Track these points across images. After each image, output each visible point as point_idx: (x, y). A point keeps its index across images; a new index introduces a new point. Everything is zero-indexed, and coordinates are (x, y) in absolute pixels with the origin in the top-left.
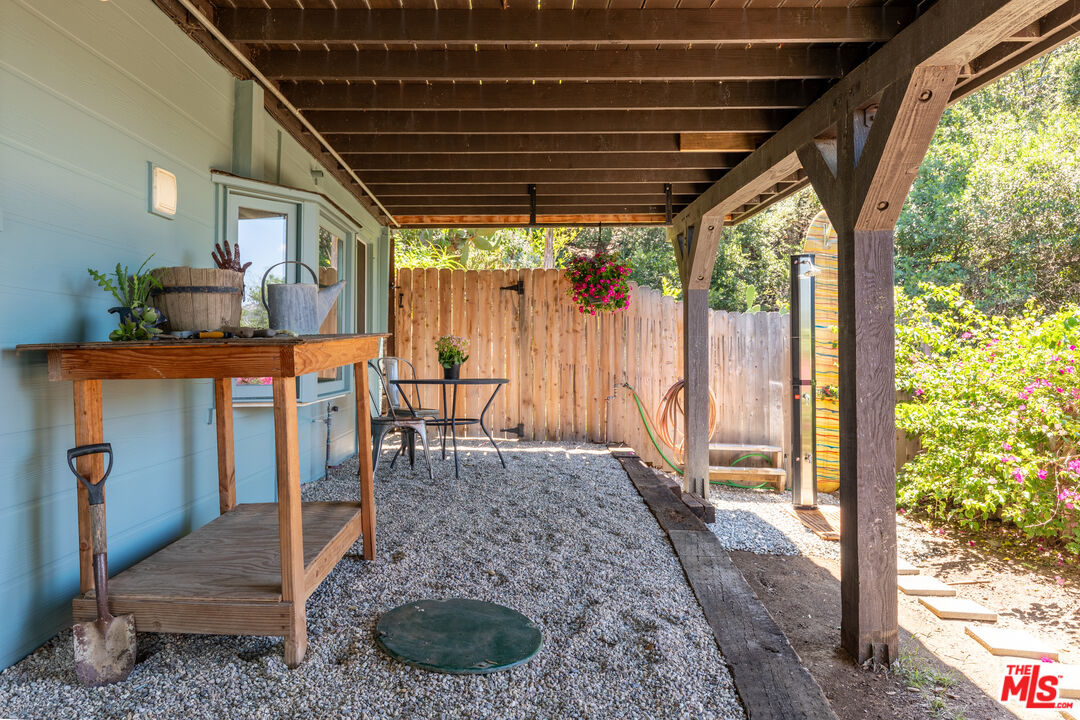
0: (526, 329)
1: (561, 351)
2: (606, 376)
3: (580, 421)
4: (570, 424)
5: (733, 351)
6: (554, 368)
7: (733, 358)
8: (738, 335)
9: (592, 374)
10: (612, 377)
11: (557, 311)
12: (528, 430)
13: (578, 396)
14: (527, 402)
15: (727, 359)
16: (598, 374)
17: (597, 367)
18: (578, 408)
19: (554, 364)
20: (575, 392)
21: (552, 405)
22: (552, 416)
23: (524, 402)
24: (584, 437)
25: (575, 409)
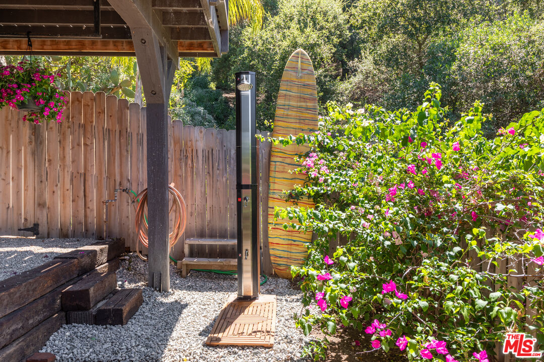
0: (41, 143)
1: (73, 162)
2: (112, 183)
3: (89, 220)
4: (80, 223)
5: (221, 161)
6: (66, 176)
7: (221, 167)
8: (225, 148)
9: (101, 180)
10: (118, 183)
11: (69, 127)
12: (43, 229)
13: (88, 200)
14: (41, 205)
15: (215, 168)
16: (105, 180)
17: (105, 176)
18: (88, 210)
19: (66, 173)
20: (85, 196)
21: (64, 208)
22: (65, 217)
23: (39, 205)
24: (93, 234)
25: (85, 211)
